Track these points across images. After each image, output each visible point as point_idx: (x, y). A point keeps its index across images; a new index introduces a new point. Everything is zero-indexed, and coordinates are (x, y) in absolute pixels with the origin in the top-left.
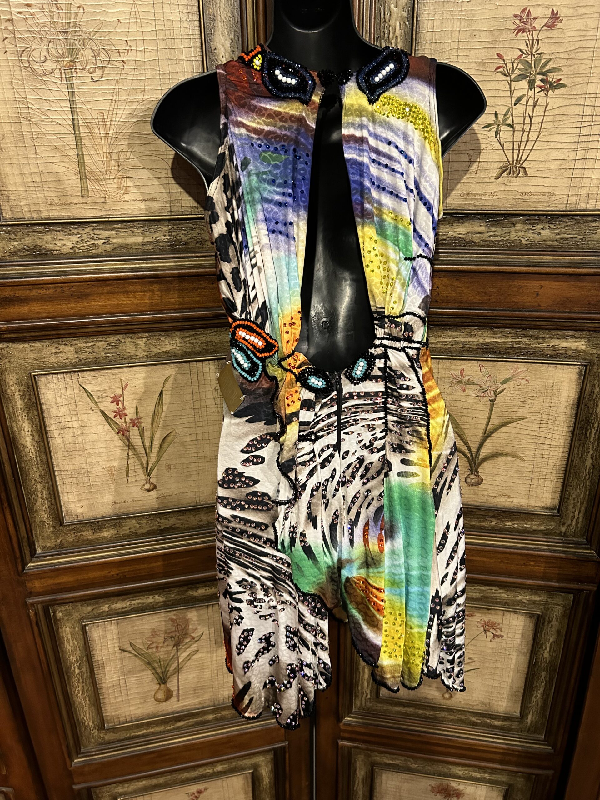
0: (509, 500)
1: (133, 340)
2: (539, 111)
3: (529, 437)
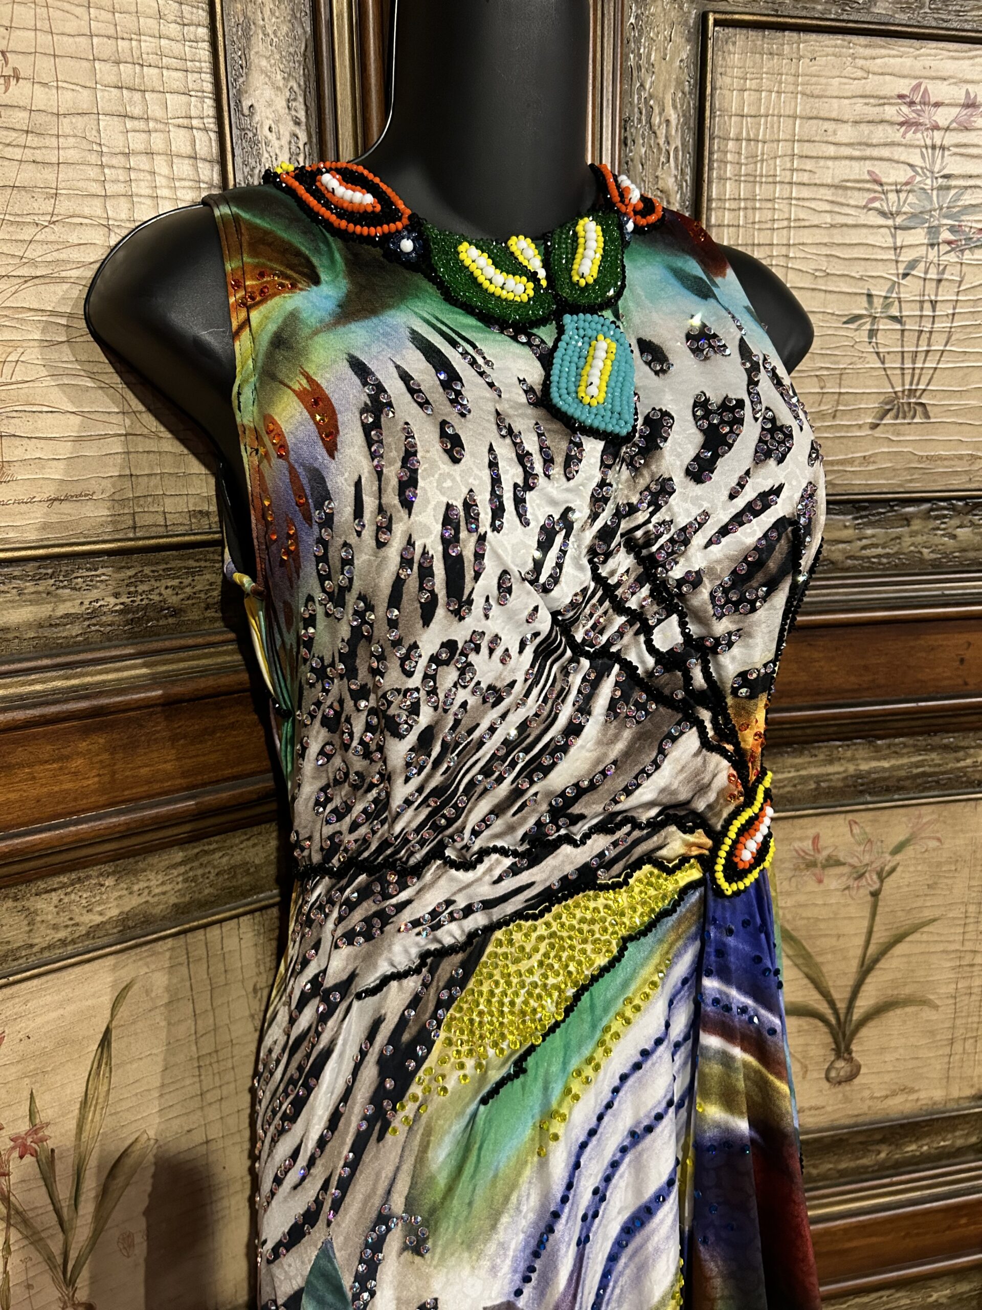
0: (911, 1098)
2: (947, 291)
3: (945, 956)
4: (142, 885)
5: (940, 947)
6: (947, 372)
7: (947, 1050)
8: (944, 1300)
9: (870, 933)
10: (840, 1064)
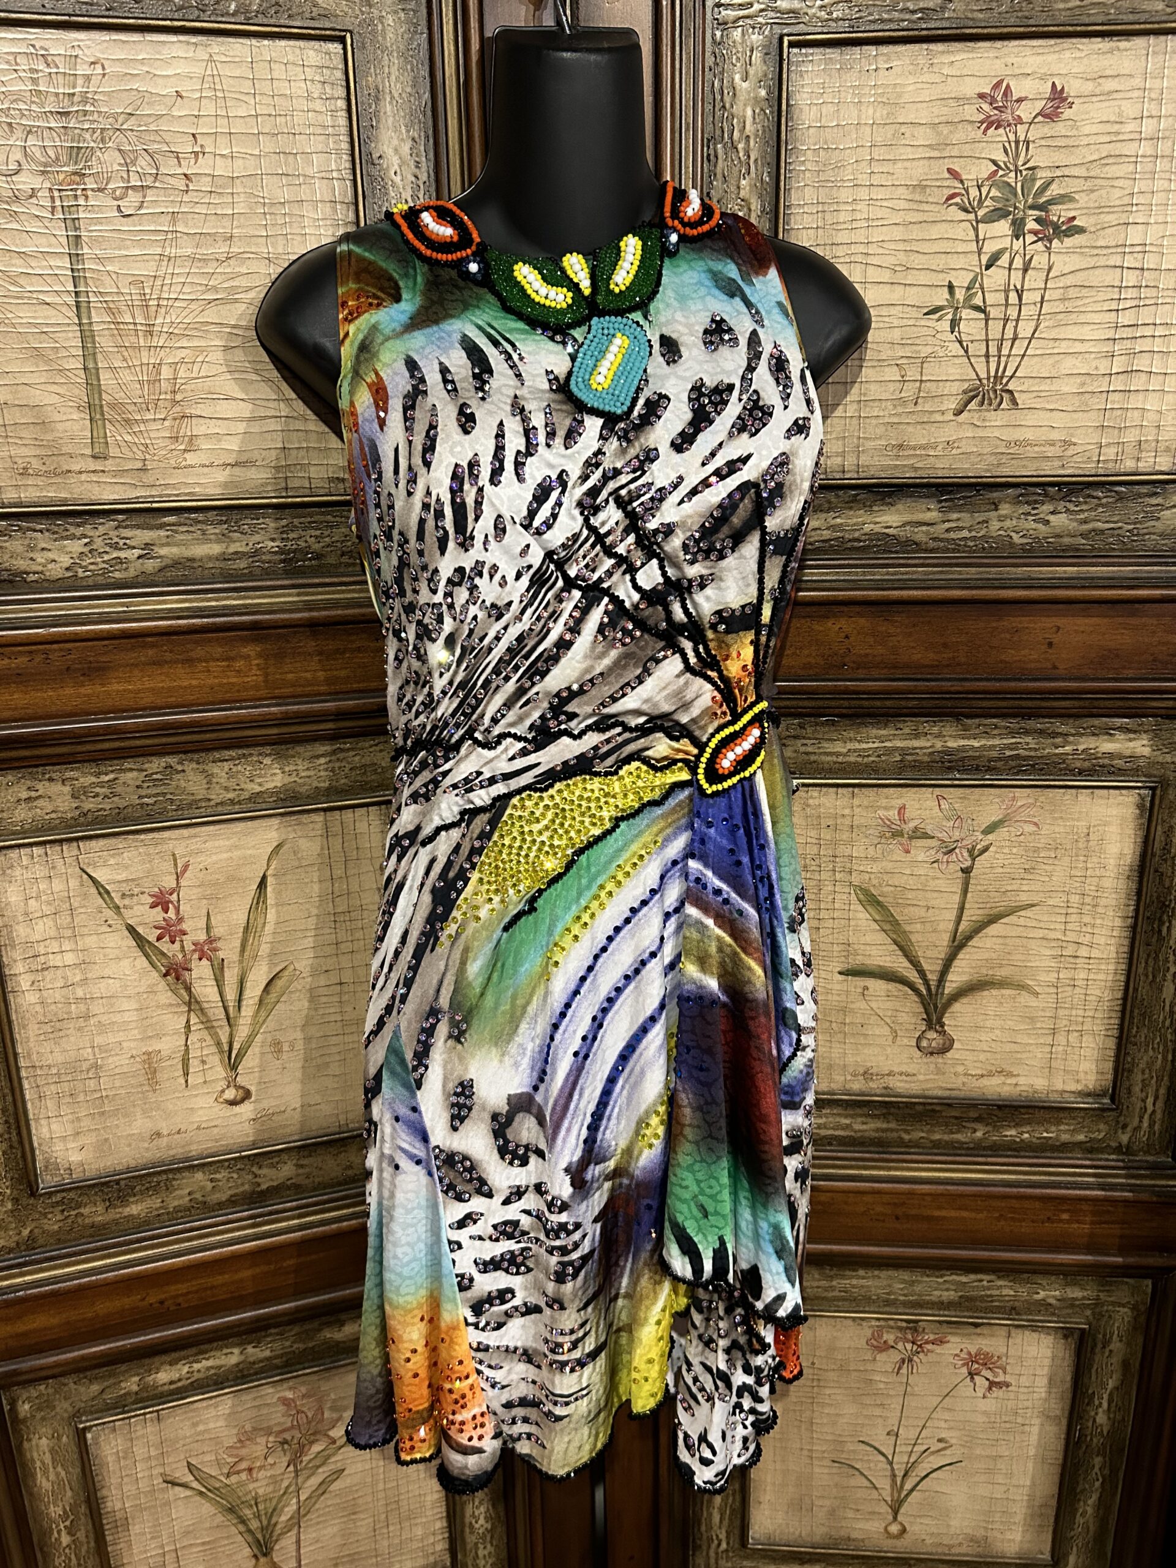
0: (1009, 1081)
1: (201, 767)
2: (1034, 279)
3: (1044, 943)
4: (292, 768)
5: (1040, 933)
6: (1036, 359)
7: (1049, 1040)
8: (1052, 1301)
9: (962, 909)
10: (932, 1035)
